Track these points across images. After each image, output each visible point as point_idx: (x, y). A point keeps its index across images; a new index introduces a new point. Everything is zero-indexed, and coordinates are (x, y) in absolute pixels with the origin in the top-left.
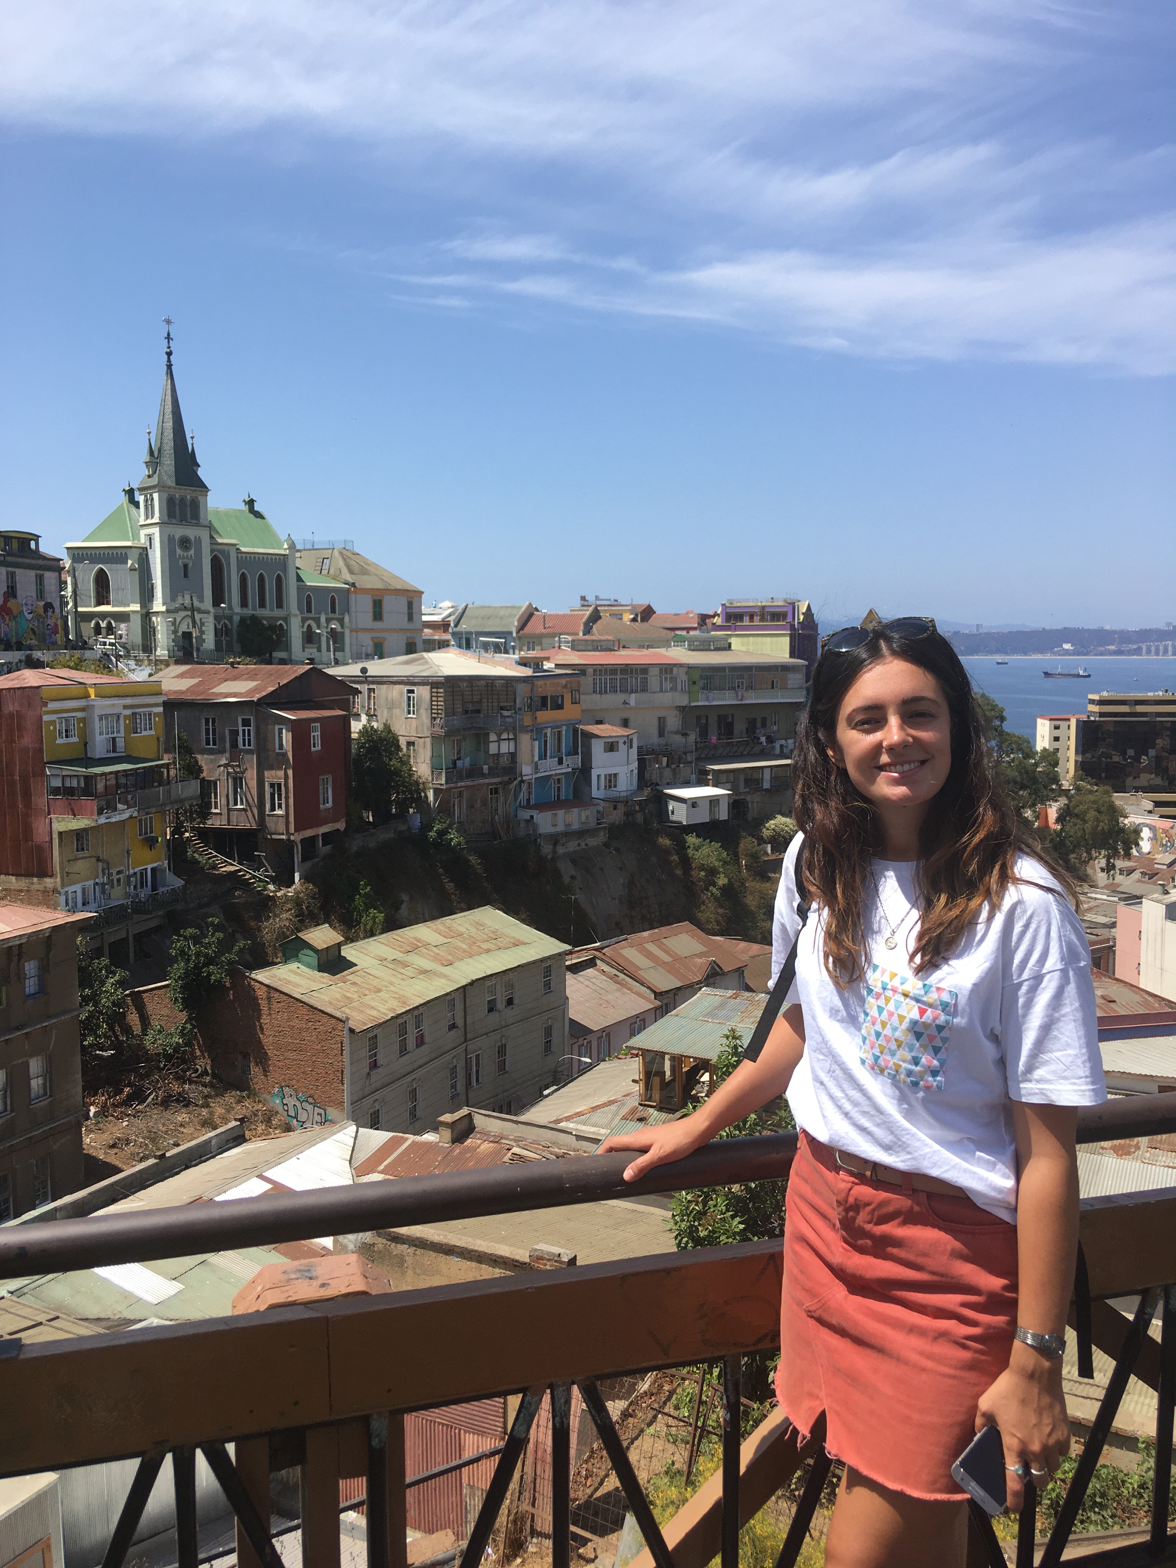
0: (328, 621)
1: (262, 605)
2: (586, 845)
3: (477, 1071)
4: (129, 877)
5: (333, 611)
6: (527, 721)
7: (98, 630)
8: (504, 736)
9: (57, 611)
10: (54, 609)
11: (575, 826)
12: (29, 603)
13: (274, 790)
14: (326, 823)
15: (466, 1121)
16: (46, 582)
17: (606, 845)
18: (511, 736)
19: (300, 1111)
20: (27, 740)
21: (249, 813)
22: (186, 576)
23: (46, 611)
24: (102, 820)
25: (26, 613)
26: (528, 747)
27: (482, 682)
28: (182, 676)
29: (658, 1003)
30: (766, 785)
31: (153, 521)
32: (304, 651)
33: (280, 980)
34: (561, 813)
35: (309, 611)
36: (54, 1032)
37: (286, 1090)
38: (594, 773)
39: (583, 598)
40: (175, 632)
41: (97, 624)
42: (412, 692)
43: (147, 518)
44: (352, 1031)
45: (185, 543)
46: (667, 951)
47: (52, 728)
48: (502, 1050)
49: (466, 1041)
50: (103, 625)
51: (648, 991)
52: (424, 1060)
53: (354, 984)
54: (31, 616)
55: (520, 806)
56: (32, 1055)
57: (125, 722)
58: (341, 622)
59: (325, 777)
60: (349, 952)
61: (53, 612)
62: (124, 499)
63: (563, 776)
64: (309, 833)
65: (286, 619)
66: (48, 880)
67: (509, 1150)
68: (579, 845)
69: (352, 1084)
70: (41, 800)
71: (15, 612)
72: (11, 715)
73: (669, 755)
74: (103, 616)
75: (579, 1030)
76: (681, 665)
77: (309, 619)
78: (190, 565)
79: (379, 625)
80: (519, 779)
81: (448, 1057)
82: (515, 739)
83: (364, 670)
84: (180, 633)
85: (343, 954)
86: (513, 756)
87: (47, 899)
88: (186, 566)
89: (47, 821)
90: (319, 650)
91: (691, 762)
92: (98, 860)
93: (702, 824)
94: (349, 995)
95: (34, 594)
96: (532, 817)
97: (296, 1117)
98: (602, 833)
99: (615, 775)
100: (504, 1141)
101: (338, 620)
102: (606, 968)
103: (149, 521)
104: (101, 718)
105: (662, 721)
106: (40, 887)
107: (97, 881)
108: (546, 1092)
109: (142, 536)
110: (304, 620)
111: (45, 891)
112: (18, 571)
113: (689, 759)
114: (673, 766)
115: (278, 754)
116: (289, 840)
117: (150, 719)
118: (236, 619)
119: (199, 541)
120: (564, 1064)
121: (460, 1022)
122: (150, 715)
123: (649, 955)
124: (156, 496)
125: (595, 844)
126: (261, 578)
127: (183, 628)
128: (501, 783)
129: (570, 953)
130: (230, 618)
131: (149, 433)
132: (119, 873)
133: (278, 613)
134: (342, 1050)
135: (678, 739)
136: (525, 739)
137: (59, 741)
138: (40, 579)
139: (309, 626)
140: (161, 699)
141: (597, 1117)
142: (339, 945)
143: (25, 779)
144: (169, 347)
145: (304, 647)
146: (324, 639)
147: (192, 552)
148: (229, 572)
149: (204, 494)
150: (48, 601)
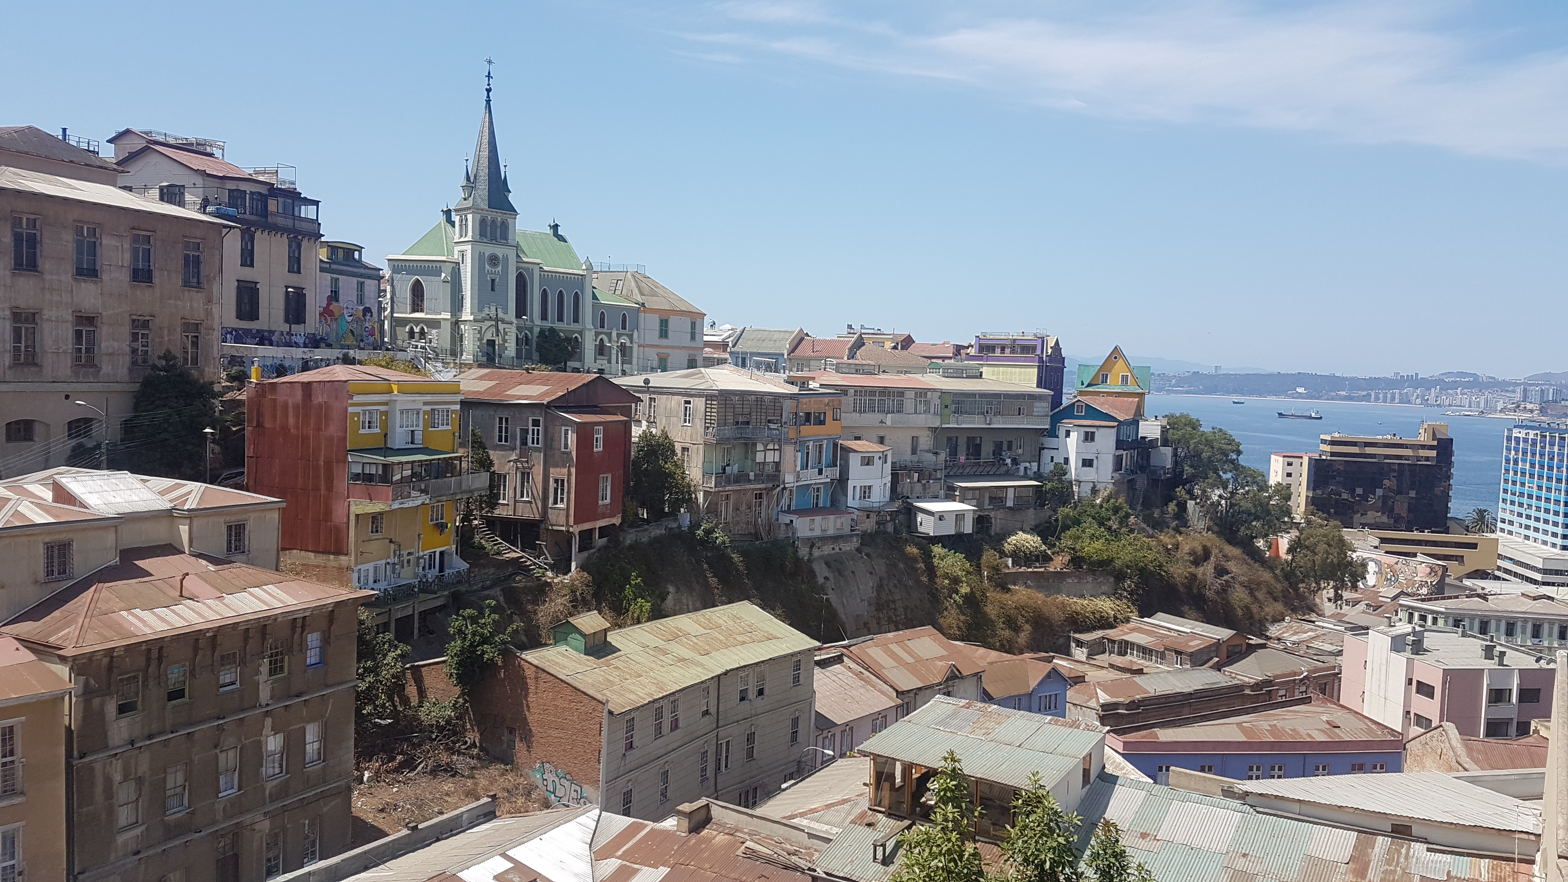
0: (619, 336)
1: (560, 319)
2: (840, 549)
3: (727, 757)
4: (418, 558)
5: (624, 328)
6: (792, 434)
7: (412, 334)
8: (770, 446)
9: (375, 315)
10: (372, 313)
11: (831, 532)
12: (350, 307)
13: (558, 486)
14: (604, 516)
15: (704, 812)
16: (366, 288)
17: (858, 550)
18: (777, 447)
19: (558, 786)
20: (333, 430)
21: (534, 505)
22: (493, 290)
23: (364, 315)
24: (396, 506)
25: (346, 316)
26: (791, 458)
27: (753, 396)
28: (481, 378)
29: (899, 701)
30: (1010, 504)
31: (466, 239)
32: (595, 362)
33: (548, 661)
34: (818, 519)
35: (602, 326)
36: (331, 701)
37: (547, 765)
38: (851, 484)
39: (850, 327)
40: (480, 340)
41: (412, 328)
42: (689, 402)
43: (461, 236)
44: (610, 713)
45: (494, 260)
46: (910, 653)
47: (356, 419)
48: (751, 738)
49: (718, 727)
50: (417, 330)
51: (891, 690)
52: (678, 744)
53: (617, 668)
54: (351, 318)
55: (782, 511)
56: (309, 722)
57: (424, 416)
58: (631, 337)
59: (605, 475)
60: (614, 638)
61: (371, 316)
62: (442, 218)
63: (822, 486)
64: (587, 526)
65: (581, 333)
66: (343, 558)
67: (743, 843)
68: (833, 549)
69: (608, 763)
70: (342, 484)
71: (337, 314)
72: (320, 406)
73: (920, 471)
74: (417, 321)
75: (824, 723)
76: (934, 390)
77: (602, 333)
78: (497, 280)
79: (664, 342)
80: (782, 486)
81: (701, 741)
82: (780, 450)
83: (647, 381)
84: (485, 341)
85: (608, 639)
86: (777, 465)
87: (341, 576)
88: (493, 281)
89: (346, 504)
90: (609, 362)
91: (940, 479)
92: (391, 541)
93: (949, 536)
94: (611, 678)
96: (792, 521)
97: (554, 793)
98: (855, 540)
99: (870, 487)
100: (738, 834)
101: (627, 335)
102: (853, 665)
103: (462, 239)
104: (402, 412)
105: (915, 439)
106: (336, 564)
107: (388, 560)
108: (784, 786)
109: (456, 252)
110: (597, 334)
111: (340, 569)
113: (939, 476)
114: (924, 482)
115: (563, 453)
116: (568, 531)
117: (448, 416)
118: (537, 330)
119: (506, 258)
120: (808, 755)
121: (713, 710)
122: (448, 411)
123: (893, 655)
124: (470, 217)
125: (848, 549)
126: (561, 295)
127: (488, 336)
128: (765, 489)
129: (820, 649)
130: (531, 330)
131: (467, 160)
132: (409, 554)
133: (574, 326)
134: (601, 731)
135: (930, 457)
136: (789, 450)
137: (361, 431)
138: (361, 285)
139: (601, 339)
140: (459, 398)
141: (830, 815)
142: (606, 631)
143: (328, 464)
144: (489, 85)
145: (596, 359)
146: (614, 352)
147: (499, 268)
148: (532, 288)
149: (514, 217)
150: (368, 306)
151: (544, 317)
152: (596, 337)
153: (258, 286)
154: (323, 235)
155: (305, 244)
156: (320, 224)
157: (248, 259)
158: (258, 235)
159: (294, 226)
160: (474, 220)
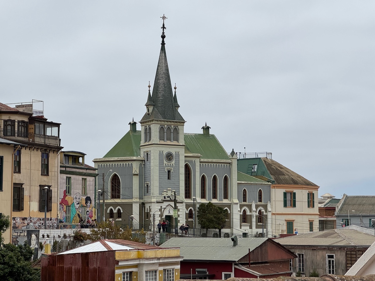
0: (257, 206)
1: (215, 196)
5: (260, 200)
7: (111, 214)
10: (91, 200)
12: (78, 197)
16: (88, 183)
22: (169, 178)
23: (86, 203)
25: (75, 204)
31: (150, 143)
32: (241, 228)
35: (245, 200)
40: (161, 216)
41: (111, 210)
42: (332, 257)
43: (146, 141)
45: (169, 157)
47: (119, 279)
50: (115, 211)
54: (78, 205)
57: (159, 275)
58: (265, 207)
61: (91, 203)
62: (129, 129)
65: (229, 206)
71: (70, 203)
74: (115, 205)
77: (245, 205)
78: (172, 171)
79: (290, 210)
84: (164, 217)
88: (169, 172)
90: (251, 227)
95: (80, 192)
103: (147, 143)
104: (146, 272)
109: (142, 153)
110: (241, 206)
112: (73, 177)
118: (198, 206)
119: (178, 155)
124: (153, 127)
126: (215, 178)
127: (166, 213)
130: (195, 206)
131: (149, 87)
133: (225, 201)
138: (84, 181)
139: (244, 211)
144: (163, 33)
145: (241, 226)
146: (254, 220)
147: (173, 162)
148: (195, 175)
149: (182, 124)
150: (88, 196)
151: (203, 196)
152: (241, 209)
153: (23, 186)
154: (63, 148)
155: (51, 155)
156: (60, 140)
157: (17, 168)
158: (23, 151)
159: (45, 143)
160: (155, 128)
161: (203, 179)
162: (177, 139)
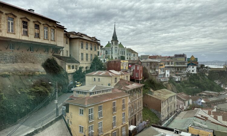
3: (169, 109)
13: (137, 74)
14: (141, 78)
17: (168, 83)
18: (158, 69)
26: (160, 71)
27: (155, 62)
34: (163, 79)
36: (141, 98)
37: (152, 109)
38: (166, 74)
46: (183, 96)
48: (171, 106)
49: (168, 105)
51: (183, 100)
60: (154, 93)
63: (163, 74)
68: (165, 83)
72: (117, 64)
76: (173, 61)
79: (134, 57)
80: (158, 74)
88: (116, 50)
93: (177, 81)
95: (103, 53)
96: (160, 79)
103: (112, 45)
104: (124, 64)
112: (102, 50)
116: (139, 80)
119: (117, 47)
122: (127, 64)
133: (124, 55)
134: (161, 104)
151: (121, 54)
152: (127, 57)
154: (101, 45)
160: (114, 42)
161: (121, 51)
162: (117, 44)
